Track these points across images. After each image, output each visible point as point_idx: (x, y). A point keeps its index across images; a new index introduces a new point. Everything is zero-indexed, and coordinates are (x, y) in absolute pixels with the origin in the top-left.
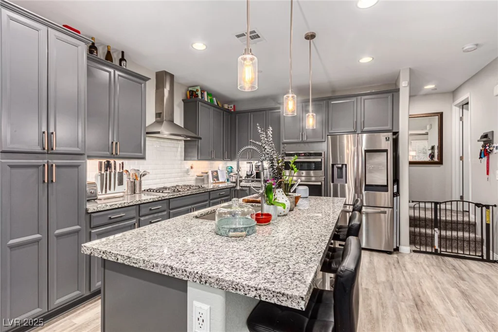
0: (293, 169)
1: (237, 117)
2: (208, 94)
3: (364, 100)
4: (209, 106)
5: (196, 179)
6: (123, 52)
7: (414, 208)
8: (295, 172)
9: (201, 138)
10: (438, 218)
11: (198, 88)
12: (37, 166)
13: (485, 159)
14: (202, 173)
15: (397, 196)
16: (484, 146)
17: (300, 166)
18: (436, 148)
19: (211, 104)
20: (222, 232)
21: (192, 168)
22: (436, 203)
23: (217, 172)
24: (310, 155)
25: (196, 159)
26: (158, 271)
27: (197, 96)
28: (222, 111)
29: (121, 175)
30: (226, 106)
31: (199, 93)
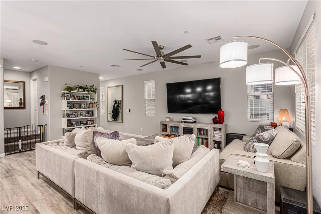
7: (7, 134)
10: (21, 135)
13: (42, 106)
16: (42, 101)
18: (22, 99)
22: (20, 128)
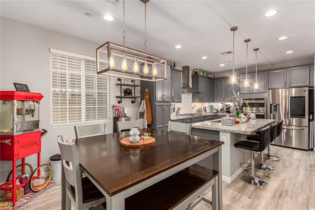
0: (247, 107)
1: (216, 81)
2: (202, 72)
3: (291, 70)
4: (203, 78)
5: (197, 111)
6: (174, 63)
8: (249, 108)
9: (200, 93)
11: (198, 70)
12: (161, 105)
14: (199, 108)
15: (312, 121)
17: (252, 105)
19: (203, 76)
20: (224, 124)
21: (195, 106)
23: (206, 108)
24: (258, 99)
25: (198, 102)
26: (212, 129)
27: (198, 74)
28: (208, 79)
29: (174, 108)
30: (209, 76)
31: (199, 72)
